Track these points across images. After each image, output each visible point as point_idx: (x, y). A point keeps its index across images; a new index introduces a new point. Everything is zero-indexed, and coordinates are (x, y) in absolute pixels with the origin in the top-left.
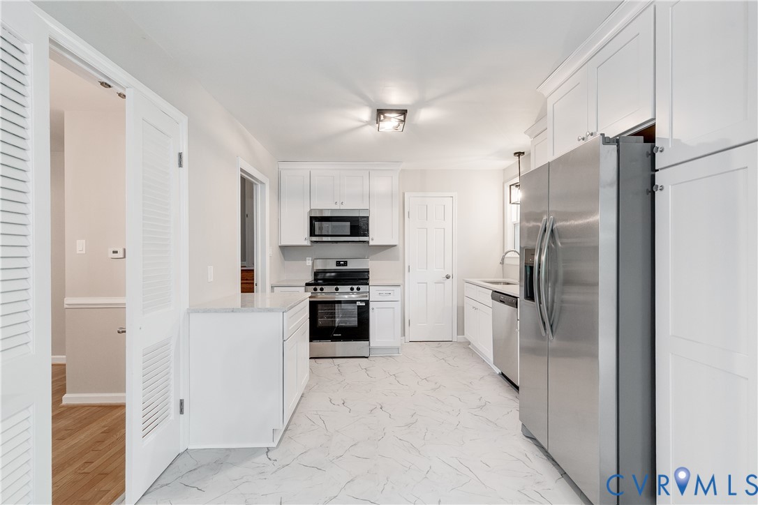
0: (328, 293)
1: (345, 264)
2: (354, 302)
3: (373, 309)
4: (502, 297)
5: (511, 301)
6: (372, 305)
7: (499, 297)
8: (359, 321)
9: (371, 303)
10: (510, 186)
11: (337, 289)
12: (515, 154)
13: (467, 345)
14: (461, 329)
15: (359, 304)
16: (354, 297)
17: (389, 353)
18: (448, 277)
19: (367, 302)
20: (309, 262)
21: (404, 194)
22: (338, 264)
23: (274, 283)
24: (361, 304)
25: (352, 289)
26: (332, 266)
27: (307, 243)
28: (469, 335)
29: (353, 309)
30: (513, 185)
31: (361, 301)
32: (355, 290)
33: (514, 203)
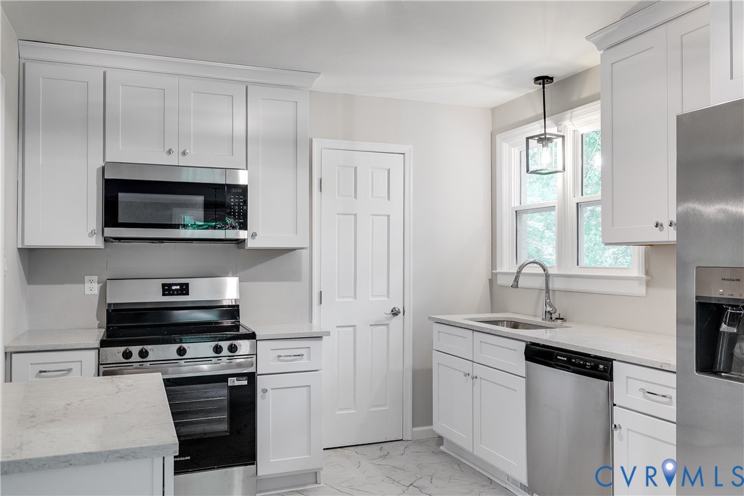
1: (184, 289)
2: (223, 378)
3: (265, 391)
6: (261, 382)
8: (232, 420)
9: (260, 379)
10: (528, 139)
11: (181, 352)
12: (537, 79)
14: (423, 409)
15: (233, 382)
16: (221, 367)
18: (395, 313)
19: (252, 377)
20: (92, 288)
22: (167, 290)
23: (11, 344)
24: (237, 383)
25: (218, 349)
26: (153, 294)
27: (95, 242)
28: (443, 423)
29: (219, 394)
30: (532, 137)
31: (239, 376)
32: (225, 352)
33: (535, 172)
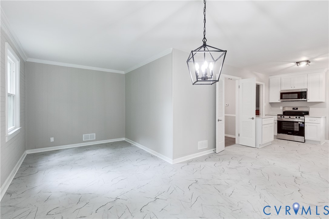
0: (286, 118)
1: (297, 109)
2: (298, 122)
8: (300, 129)
9: (305, 123)
11: (290, 117)
16: (296, 120)
17: (315, 143)
20: (281, 108)
22: (294, 109)
23: (266, 114)
25: (296, 117)
26: (291, 109)
27: (280, 102)
29: (297, 124)
31: (300, 122)
32: (298, 118)
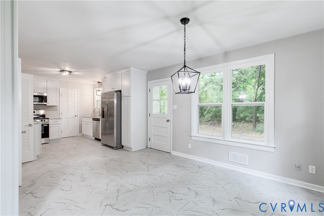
1: (35, 113)
2: (43, 125)
4: (96, 119)
5: (98, 120)
6: (50, 126)
7: (94, 119)
10: (96, 91)
12: (98, 82)
13: (83, 136)
14: (81, 131)
15: (44, 125)
17: (57, 140)
18: (76, 116)
19: (48, 125)
21: (59, 88)
28: (84, 132)
31: (46, 125)
32: (43, 121)
33: (98, 95)
